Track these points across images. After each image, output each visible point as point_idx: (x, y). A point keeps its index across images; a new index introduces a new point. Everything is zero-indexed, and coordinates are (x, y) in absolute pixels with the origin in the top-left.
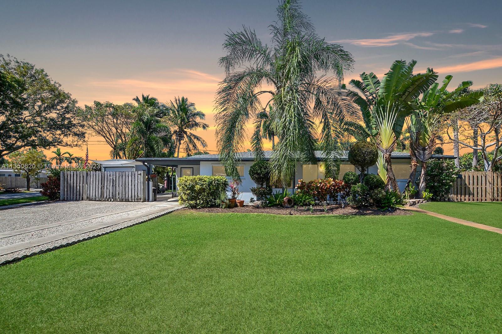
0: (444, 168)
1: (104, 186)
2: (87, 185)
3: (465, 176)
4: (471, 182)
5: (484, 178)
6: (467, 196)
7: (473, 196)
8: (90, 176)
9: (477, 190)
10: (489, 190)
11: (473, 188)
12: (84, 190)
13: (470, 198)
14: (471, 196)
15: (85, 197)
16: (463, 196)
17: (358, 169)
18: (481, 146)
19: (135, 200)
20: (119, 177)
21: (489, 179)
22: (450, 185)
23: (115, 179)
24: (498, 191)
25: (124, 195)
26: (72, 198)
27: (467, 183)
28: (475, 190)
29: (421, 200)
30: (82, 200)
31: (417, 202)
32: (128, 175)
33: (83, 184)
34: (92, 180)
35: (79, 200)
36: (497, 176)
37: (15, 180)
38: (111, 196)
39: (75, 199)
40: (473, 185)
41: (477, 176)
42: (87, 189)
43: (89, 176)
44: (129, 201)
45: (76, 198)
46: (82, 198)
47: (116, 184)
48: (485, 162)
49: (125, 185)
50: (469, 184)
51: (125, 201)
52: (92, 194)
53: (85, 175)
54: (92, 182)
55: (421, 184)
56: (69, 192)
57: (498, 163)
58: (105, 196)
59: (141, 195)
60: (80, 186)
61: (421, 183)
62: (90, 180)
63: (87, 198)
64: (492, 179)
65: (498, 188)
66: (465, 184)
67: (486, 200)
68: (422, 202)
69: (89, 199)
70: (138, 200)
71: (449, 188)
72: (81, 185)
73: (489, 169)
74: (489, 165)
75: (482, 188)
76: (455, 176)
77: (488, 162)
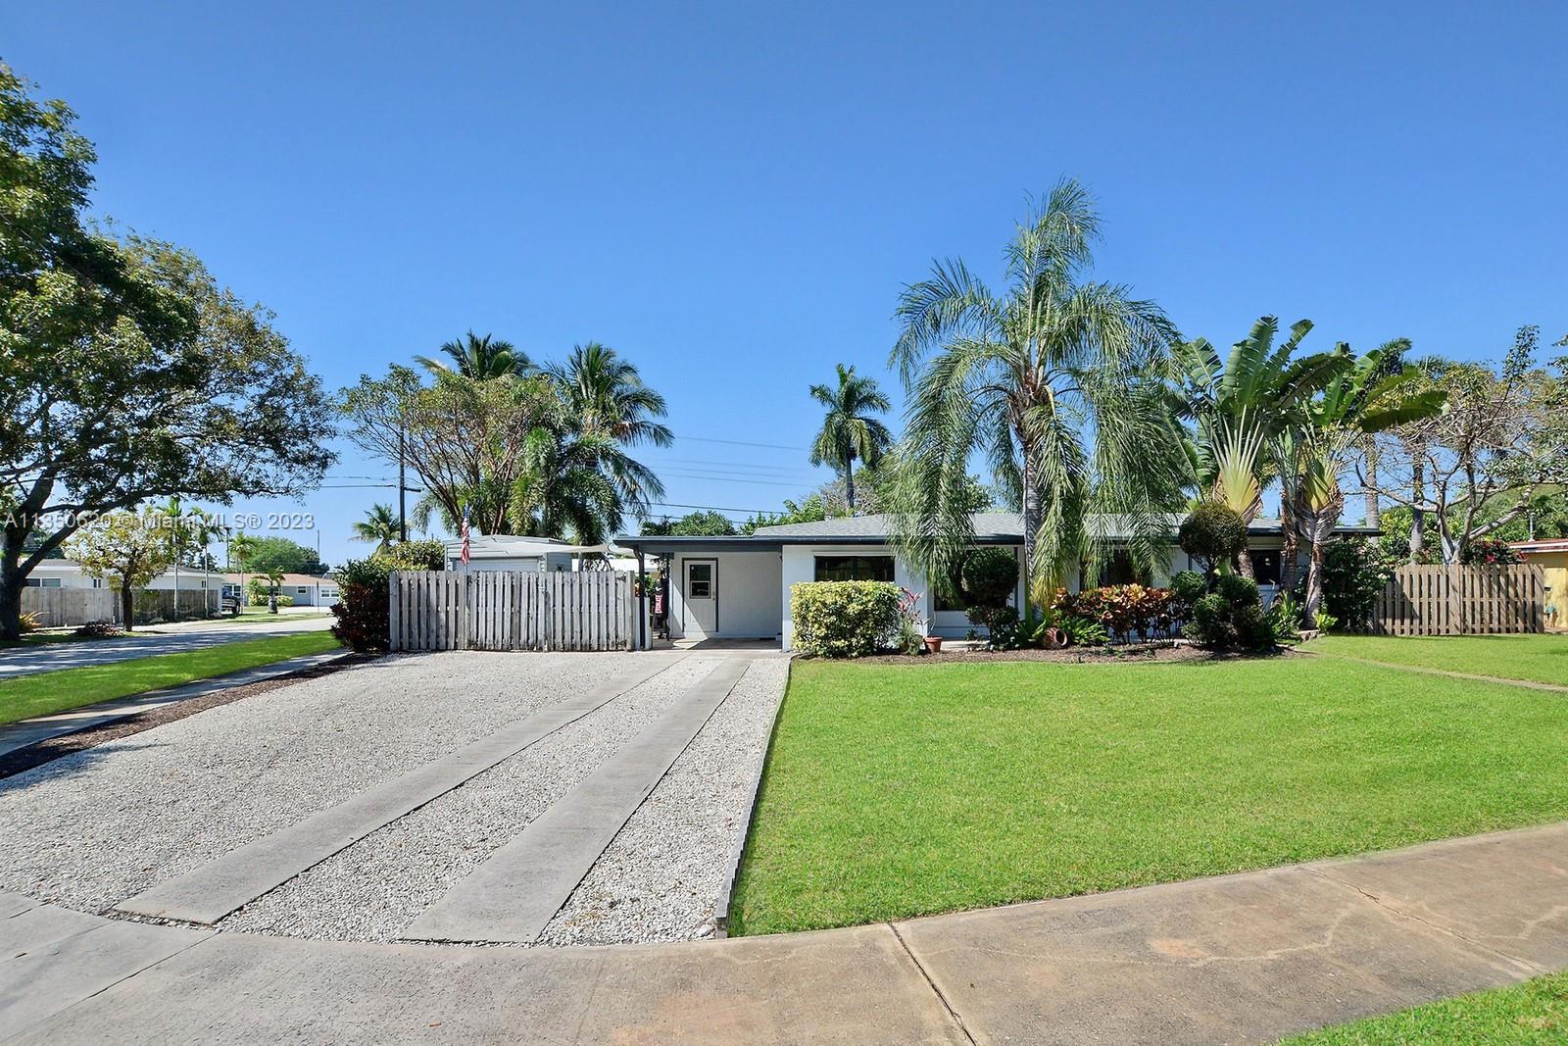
0: (1360, 558)
1: (520, 612)
2: (469, 608)
3: (1402, 576)
4: (1416, 590)
5: (1443, 579)
6: (1407, 621)
7: (1421, 623)
8: (478, 585)
9: (1429, 608)
10: (1454, 607)
11: (1421, 603)
12: (460, 623)
13: (1413, 627)
14: (1416, 622)
15: (463, 640)
16: (1398, 622)
17: (1200, 562)
18: (1435, 503)
19: (608, 645)
20: (563, 585)
21: (1455, 581)
22: (1374, 598)
23: (551, 592)
24: (1473, 609)
25: (579, 634)
26: (423, 645)
27: (1406, 591)
28: (1425, 607)
29: (1313, 633)
30: (456, 649)
31: (1304, 637)
32: (589, 581)
33: (456, 605)
34: (482, 594)
35: (447, 649)
36: (1472, 576)
37: (59, 597)
38: (541, 637)
39: (434, 648)
40: (1421, 596)
41: (1429, 576)
42: (469, 619)
43: (475, 584)
44: (590, 649)
45: (438, 643)
46: (456, 643)
47: (554, 606)
48: (1444, 541)
49: (581, 606)
50: (1412, 596)
51: (581, 651)
52: (484, 634)
53: (462, 583)
54: (482, 601)
55: (1309, 596)
56: (416, 627)
57: (1472, 545)
58: (524, 636)
59: (625, 633)
60: (447, 612)
61: (1310, 593)
62: (478, 595)
63: (470, 643)
64: (1462, 579)
65: (1473, 603)
66: (1403, 595)
67: (1448, 631)
68: (1316, 637)
69: (475, 645)
70: (618, 646)
71: (1371, 605)
72: (451, 608)
73: (1453, 560)
74: (1453, 549)
75: (1438, 603)
76: (1385, 577)
77: (1450, 543)
